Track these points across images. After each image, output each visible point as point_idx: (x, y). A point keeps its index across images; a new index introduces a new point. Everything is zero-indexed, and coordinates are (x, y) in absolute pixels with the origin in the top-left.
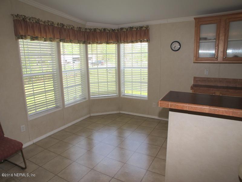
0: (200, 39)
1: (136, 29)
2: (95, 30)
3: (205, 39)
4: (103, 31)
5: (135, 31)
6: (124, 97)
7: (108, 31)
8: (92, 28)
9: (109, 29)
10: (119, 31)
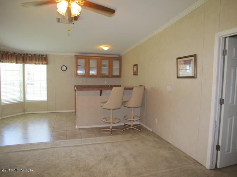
0: (78, 65)
1: (38, 56)
2: (7, 52)
3: (80, 66)
4: (13, 54)
5: (38, 57)
6: (27, 101)
7: (17, 55)
8: (5, 51)
9: (18, 53)
10: (25, 55)
